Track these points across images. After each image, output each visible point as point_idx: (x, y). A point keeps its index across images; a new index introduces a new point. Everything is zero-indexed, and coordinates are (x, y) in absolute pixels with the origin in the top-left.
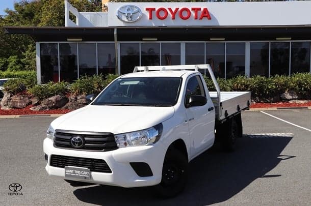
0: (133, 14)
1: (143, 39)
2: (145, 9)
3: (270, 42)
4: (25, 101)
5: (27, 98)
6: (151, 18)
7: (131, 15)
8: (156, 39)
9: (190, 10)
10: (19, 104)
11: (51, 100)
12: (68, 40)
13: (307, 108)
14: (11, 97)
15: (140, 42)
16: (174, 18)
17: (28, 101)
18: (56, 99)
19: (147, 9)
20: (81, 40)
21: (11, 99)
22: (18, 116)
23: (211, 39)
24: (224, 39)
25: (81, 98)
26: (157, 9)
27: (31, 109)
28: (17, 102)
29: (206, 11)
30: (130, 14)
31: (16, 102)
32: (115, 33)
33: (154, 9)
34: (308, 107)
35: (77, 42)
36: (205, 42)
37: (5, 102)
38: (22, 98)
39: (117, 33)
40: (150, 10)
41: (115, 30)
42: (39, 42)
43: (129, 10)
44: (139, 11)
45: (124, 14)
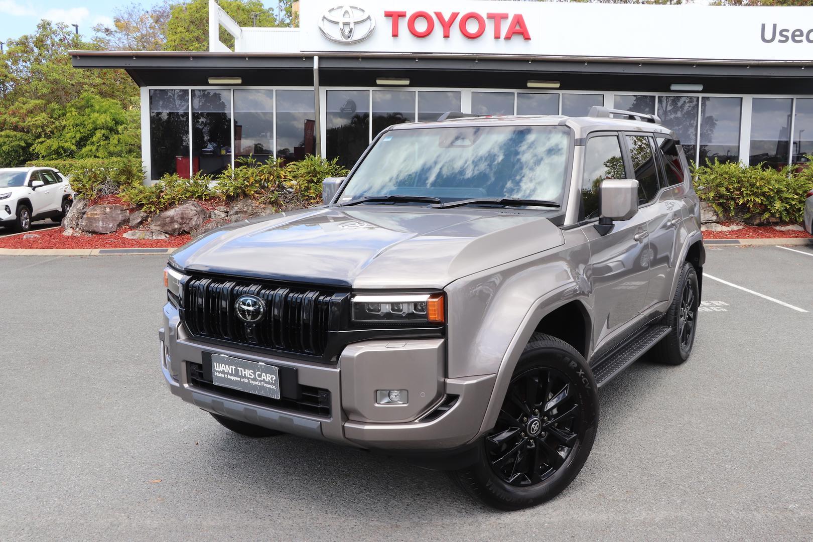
0: (356, 23)
1: (379, 82)
2: (383, 14)
3: (657, 95)
4: (114, 220)
5: (119, 212)
6: (395, 35)
7: (352, 25)
8: (407, 82)
9: (485, 16)
10: (101, 223)
11: (172, 218)
12: (211, 81)
13: (738, 242)
14: (83, 208)
15: (371, 89)
16: (446, 36)
17: (121, 218)
18: (182, 213)
19: (388, 15)
20: (239, 81)
21: (84, 213)
22: (96, 252)
23: (530, 85)
24: (558, 85)
25: (237, 213)
26: (408, 16)
27: (125, 235)
28: (97, 220)
29: (519, 21)
31: (94, 219)
32: (316, 66)
33: (402, 15)
34: (740, 240)
35: (232, 88)
36: (515, 91)
37: (72, 219)
38: (108, 210)
39: (319, 68)
40: (395, 17)
41: (316, 59)
42: (148, 87)
43: (347, 16)
44: (369, 18)
45: (337, 23)
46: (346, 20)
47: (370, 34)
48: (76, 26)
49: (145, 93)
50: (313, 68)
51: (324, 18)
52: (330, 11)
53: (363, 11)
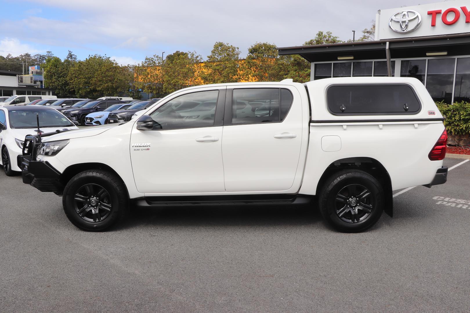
0: (410, 21)
1: (427, 54)
2: (427, 13)
6: (433, 25)
7: (407, 22)
8: (445, 53)
12: (339, 58)
15: (427, 59)
16: (468, 22)
19: (430, 13)
20: (352, 58)
26: (443, 12)
30: (405, 22)
32: (387, 47)
33: (439, 12)
39: (390, 48)
40: (433, 14)
41: (388, 43)
42: (314, 62)
43: (404, 17)
44: (417, 17)
45: (398, 22)
46: (404, 20)
47: (418, 26)
48: (354, 32)
49: (312, 65)
50: (386, 48)
51: (392, 19)
52: (395, 16)
53: (414, 13)
